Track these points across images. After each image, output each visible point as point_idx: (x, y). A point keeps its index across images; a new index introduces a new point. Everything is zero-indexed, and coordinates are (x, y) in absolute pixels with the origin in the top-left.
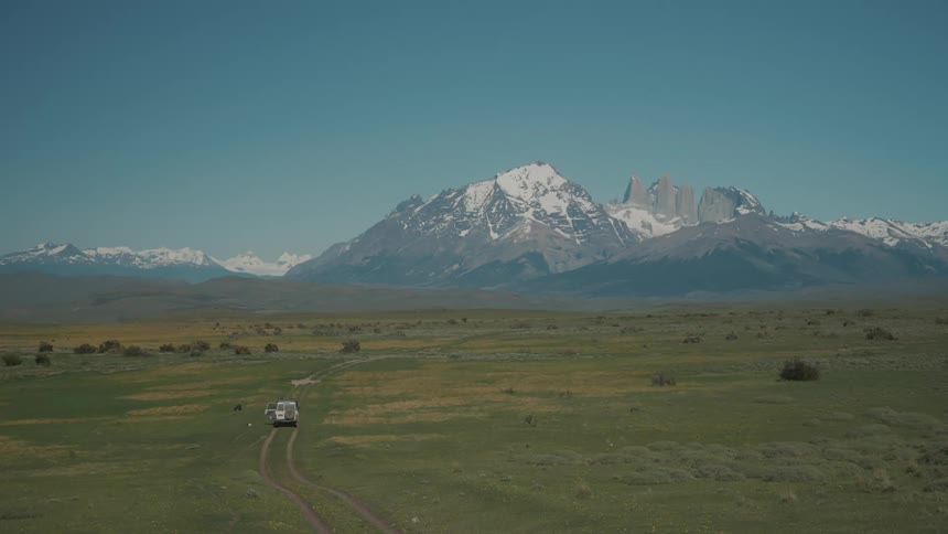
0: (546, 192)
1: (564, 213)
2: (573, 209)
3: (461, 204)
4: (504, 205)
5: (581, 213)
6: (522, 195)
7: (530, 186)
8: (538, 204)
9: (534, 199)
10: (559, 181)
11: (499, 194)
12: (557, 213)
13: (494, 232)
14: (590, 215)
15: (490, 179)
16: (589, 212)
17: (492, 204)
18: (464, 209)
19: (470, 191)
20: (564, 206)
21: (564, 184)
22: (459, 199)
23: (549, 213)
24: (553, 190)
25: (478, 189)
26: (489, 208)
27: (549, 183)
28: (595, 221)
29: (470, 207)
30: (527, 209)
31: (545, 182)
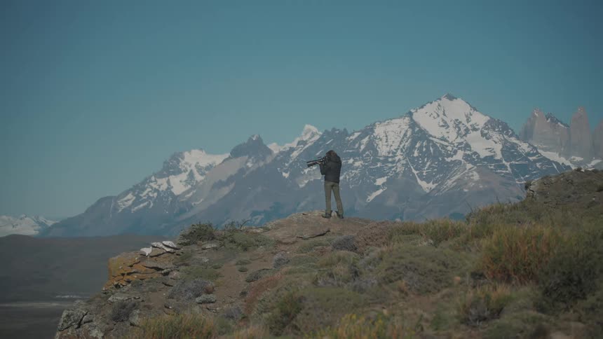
0: (467, 131)
1: (499, 156)
2: (509, 151)
3: (372, 146)
4: (427, 147)
5: (520, 155)
6: (446, 136)
7: (451, 124)
8: (467, 146)
9: (459, 140)
10: (480, 119)
11: (419, 134)
12: (492, 157)
13: (422, 180)
14: (531, 158)
15: (401, 117)
16: (528, 154)
17: (412, 147)
18: (376, 152)
19: (379, 131)
20: (498, 148)
21: (489, 121)
22: (365, 140)
23: (482, 157)
24: (475, 129)
25: (389, 128)
26: (408, 152)
27: (468, 121)
28: (538, 165)
29: (383, 150)
30: (455, 152)
31: (464, 120)
